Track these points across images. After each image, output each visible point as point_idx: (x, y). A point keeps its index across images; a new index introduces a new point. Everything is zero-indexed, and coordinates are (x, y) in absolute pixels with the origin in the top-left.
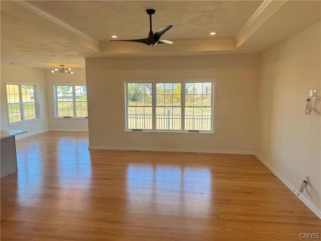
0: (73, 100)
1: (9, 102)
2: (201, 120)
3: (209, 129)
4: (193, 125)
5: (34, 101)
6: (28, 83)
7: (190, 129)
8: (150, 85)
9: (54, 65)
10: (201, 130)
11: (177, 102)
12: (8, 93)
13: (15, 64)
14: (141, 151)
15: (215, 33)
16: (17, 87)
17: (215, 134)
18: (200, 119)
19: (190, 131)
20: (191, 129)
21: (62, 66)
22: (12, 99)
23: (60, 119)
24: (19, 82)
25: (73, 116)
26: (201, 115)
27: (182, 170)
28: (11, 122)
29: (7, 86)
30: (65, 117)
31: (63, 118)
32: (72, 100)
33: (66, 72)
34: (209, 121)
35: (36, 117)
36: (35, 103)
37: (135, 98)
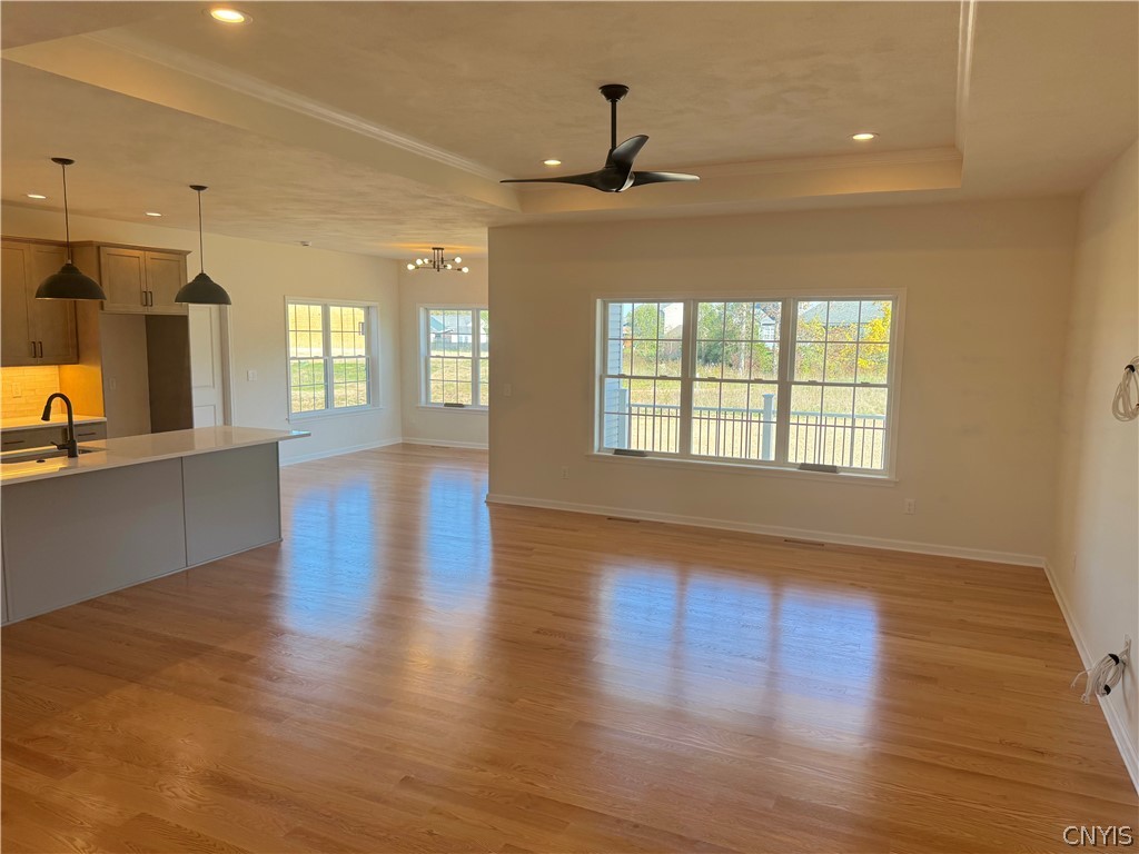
0: (473, 354)
1: (292, 354)
2: (849, 431)
3: (878, 465)
4: (820, 446)
5: (364, 354)
6: (346, 300)
7: (807, 462)
8: (777, 308)
9: (416, 246)
10: (847, 464)
11: (876, 370)
12: (291, 326)
13: (310, 244)
14: (638, 521)
15: (870, 136)
16: (317, 310)
17: (896, 483)
18: (845, 427)
19: (804, 466)
20: (810, 461)
21: (438, 249)
22: (304, 346)
23: (435, 409)
24: (325, 297)
25: (470, 403)
26: (848, 416)
27: (777, 596)
28: (295, 409)
29: (291, 308)
30: (447, 405)
31: (442, 406)
32: (469, 354)
33: (449, 267)
34: (880, 435)
35: (369, 401)
36: (368, 360)
37: (716, 351)
